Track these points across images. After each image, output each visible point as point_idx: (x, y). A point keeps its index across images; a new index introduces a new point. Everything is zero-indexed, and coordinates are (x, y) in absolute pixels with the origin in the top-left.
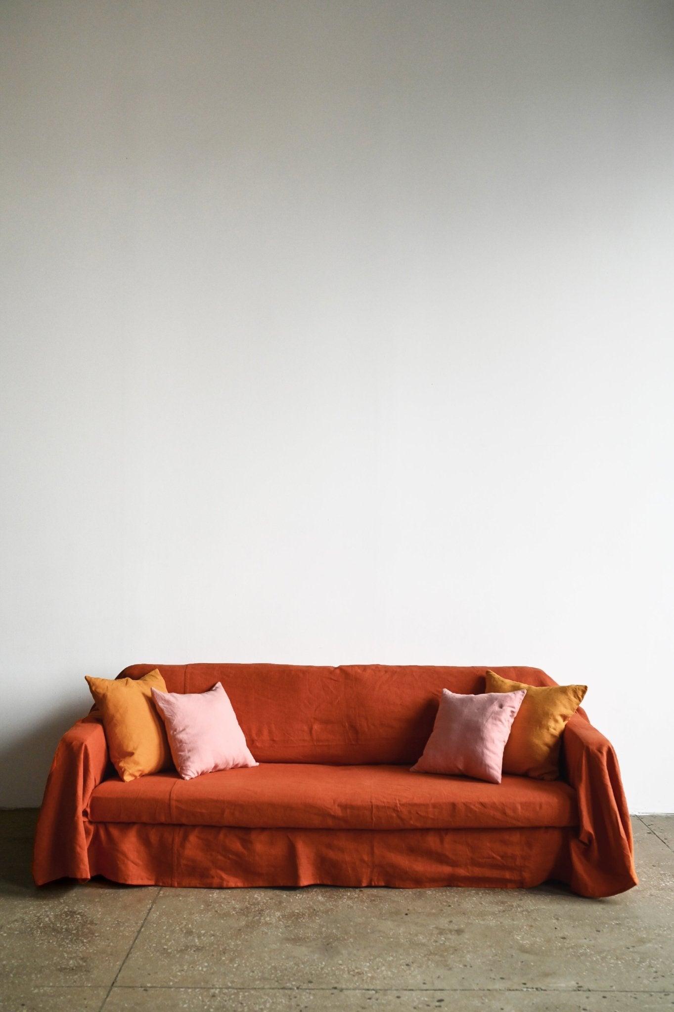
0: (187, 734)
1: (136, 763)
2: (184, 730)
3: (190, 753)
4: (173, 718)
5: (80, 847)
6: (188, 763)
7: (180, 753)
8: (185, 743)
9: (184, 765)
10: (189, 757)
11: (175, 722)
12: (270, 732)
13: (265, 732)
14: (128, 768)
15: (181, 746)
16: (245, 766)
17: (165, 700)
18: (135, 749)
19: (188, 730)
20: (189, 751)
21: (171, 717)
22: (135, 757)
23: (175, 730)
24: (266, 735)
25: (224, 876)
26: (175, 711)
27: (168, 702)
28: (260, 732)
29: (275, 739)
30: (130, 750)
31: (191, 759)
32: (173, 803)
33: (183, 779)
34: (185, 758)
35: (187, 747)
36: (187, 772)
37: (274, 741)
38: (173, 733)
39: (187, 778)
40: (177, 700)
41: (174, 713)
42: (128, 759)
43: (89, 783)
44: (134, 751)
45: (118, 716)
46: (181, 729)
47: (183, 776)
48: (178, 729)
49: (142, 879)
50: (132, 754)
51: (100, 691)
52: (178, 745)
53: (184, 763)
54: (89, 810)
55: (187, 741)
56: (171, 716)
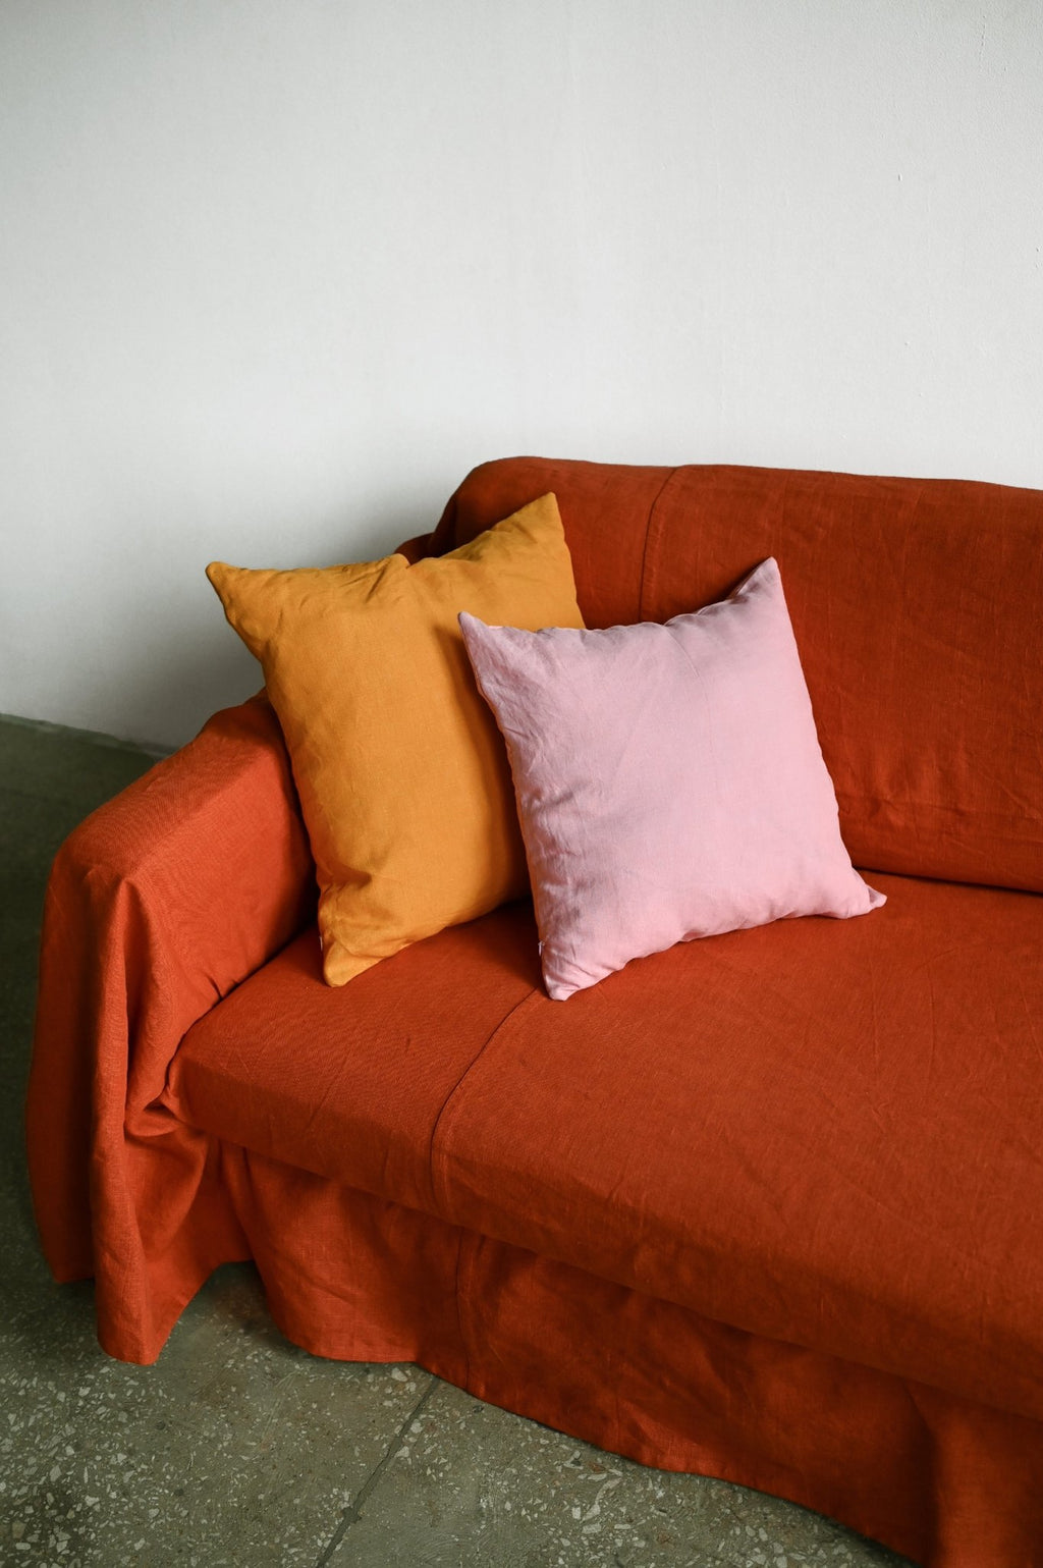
0: (577, 813)
1: (383, 915)
2: (568, 797)
3: (580, 895)
4: (532, 747)
5: (115, 1257)
6: (571, 938)
7: (548, 887)
8: (569, 853)
9: (554, 940)
10: (577, 913)
11: (535, 764)
12: (947, 780)
13: (928, 776)
14: (346, 936)
15: (552, 859)
16: (822, 919)
17: (505, 670)
18: (378, 860)
19: (579, 798)
20: (580, 885)
21: (521, 739)
22: (377, 891)
23: (537, 794)
24: (927, 790)
25: (647, 1425)
26: (539, 720)
27: (516, 679)
28: (905, 775)
29: (963, 807)
30: (358, 860)
31: (582, 923)
32: (444, 1165)
33: (545, 991)
34: (563, 911)
35: (573, 869)
36: (562, 969)
37: (957, 811)
38: (530, 802)
39: (562, 993)
40: (553, 671)
41: (534, 724)
42: (349, 895)
43: (154, 1023)
44: (371, 871)
45: (318, 731)
46: (558, 792)
47: (549, 981)
48: (547, 790)
49: (369, 1344)
50: (364, 880)
51: (257, 628)
52: (544, 855)
53: (556, 933)
54: (172, 1103)
55: (575, 847)
56: (526, 737)
